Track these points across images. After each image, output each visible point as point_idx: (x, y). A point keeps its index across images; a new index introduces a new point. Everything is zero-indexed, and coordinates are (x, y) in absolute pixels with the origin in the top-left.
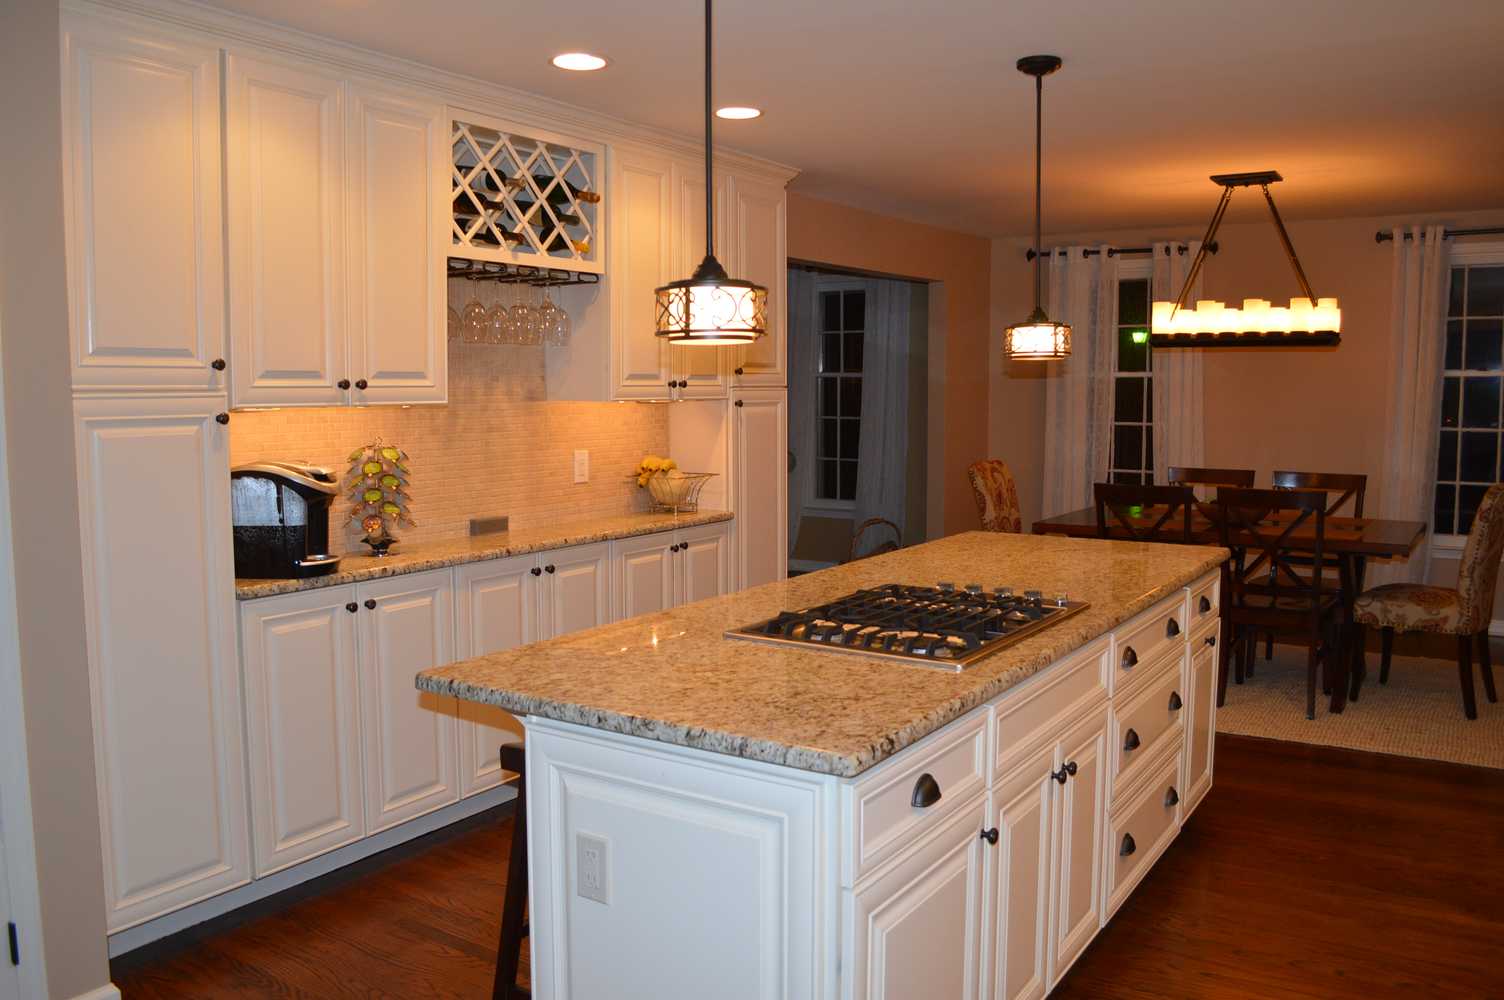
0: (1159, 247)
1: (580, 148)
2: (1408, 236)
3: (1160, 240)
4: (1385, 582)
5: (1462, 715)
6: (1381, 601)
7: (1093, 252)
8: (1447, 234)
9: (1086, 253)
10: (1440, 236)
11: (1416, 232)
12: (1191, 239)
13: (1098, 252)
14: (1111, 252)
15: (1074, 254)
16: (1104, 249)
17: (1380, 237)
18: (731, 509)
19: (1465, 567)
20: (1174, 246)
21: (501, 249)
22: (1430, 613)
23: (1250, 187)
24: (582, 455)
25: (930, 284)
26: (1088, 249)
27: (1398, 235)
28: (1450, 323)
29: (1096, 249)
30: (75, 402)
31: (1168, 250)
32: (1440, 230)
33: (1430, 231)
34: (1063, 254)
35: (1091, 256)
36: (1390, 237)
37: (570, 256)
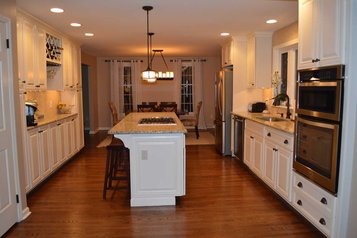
0: (132, 61)
1: (55, 37)
2: (176, 61)
3: (132, 59)
4: (183, 119)
5: (196, 139)
6: (183, 122)
7: (119, 61)
8: (181, 61)
9: (118, 61)
10: (180, 61)
11: (177, 60)
12: (138, 59)
13: (120, 61)
14: (123, 61)
15: (115, 61)
16: (121, 61)
17: (171, 61)
18: (77, 113)
19: (195, 115)
20: (135, 61)
21: (50, 59)
22: (191, 123)
23: (159, 52)
24: (51, 102)
25: (88, 67)
26: (118, 60)
27: (174, 61)
28: (182, 76)
29: (120, 60)
30: (20, 89)
31: (134, 61)
32: (181, 60)
33: (179, 60)
34: (113, 61)
35: (118, 62)
36: (173, 61)
37: (57, 60)
